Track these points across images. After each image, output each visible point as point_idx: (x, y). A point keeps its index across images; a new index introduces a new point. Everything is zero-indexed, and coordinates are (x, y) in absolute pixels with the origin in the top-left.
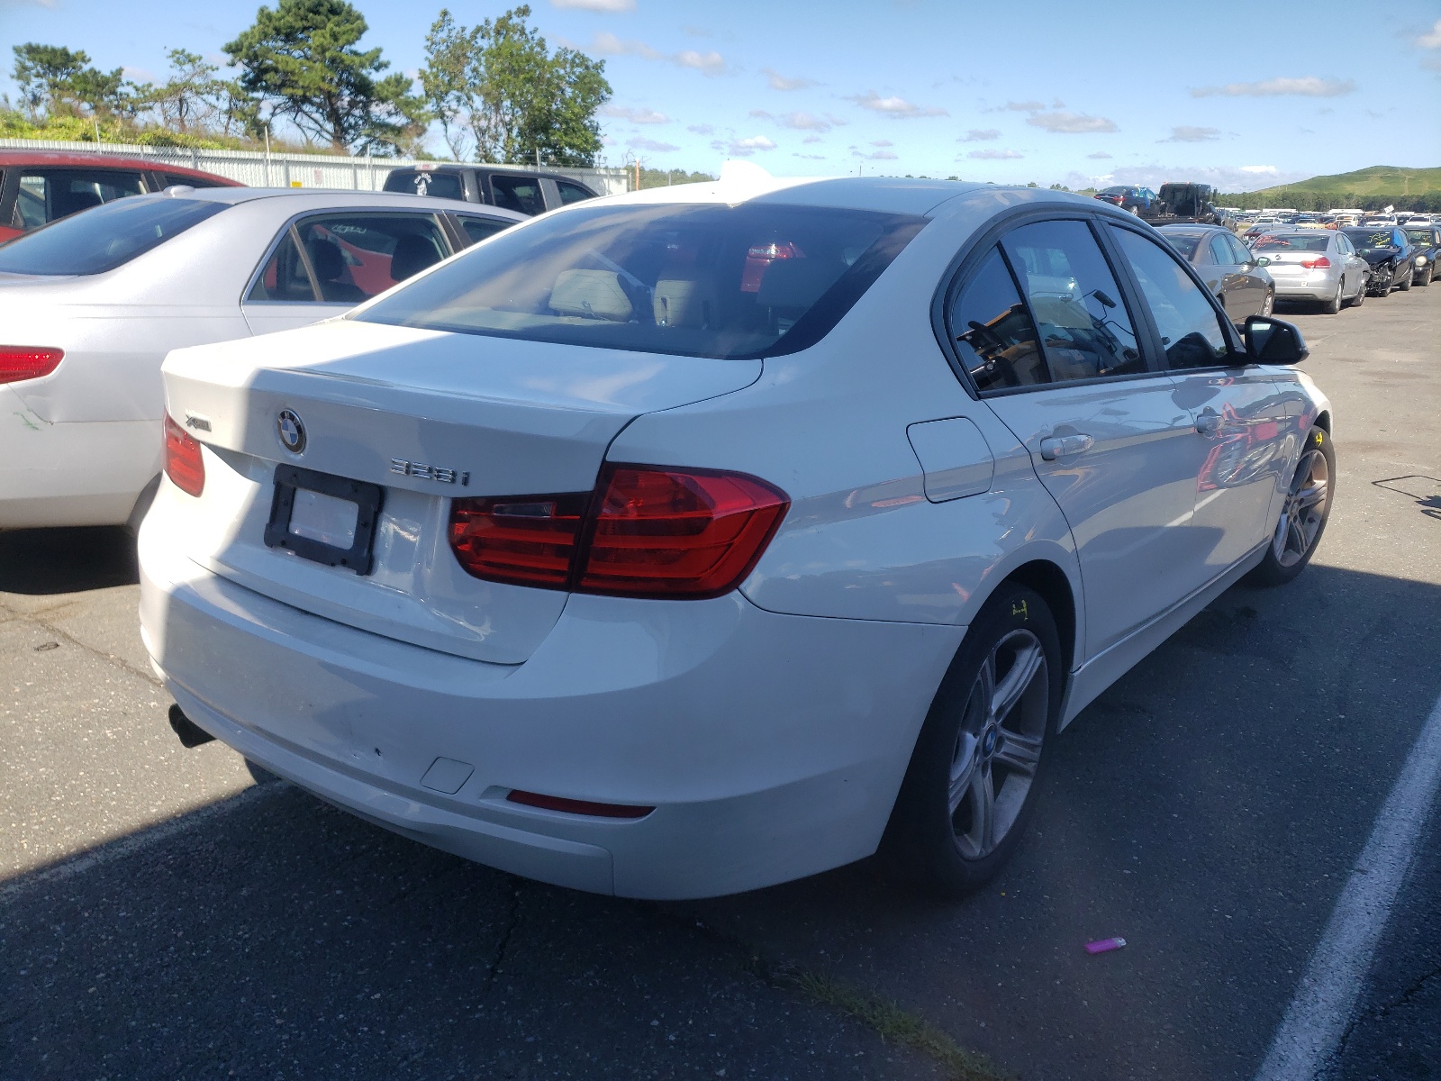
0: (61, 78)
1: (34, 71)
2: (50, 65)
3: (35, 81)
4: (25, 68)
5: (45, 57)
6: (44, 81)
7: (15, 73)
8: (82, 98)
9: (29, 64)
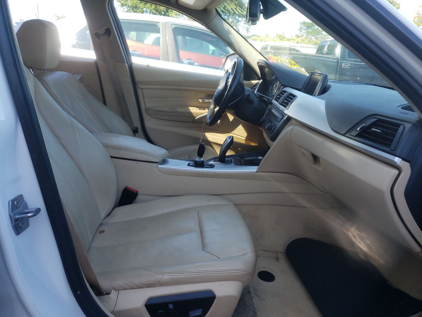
0: (310, 30)
1: (304, 29)
2: (308, 27)
3: (303, 31)
4: (302, 28)
5: (307, 25)
6: (305, 31)
7: (299, 29)
8: (313, 36)
9: (303, 27)
